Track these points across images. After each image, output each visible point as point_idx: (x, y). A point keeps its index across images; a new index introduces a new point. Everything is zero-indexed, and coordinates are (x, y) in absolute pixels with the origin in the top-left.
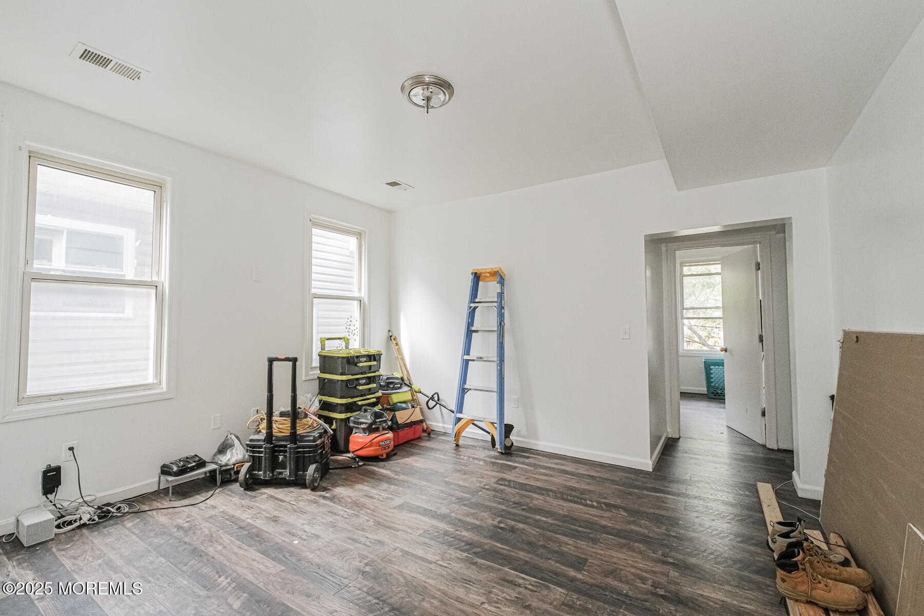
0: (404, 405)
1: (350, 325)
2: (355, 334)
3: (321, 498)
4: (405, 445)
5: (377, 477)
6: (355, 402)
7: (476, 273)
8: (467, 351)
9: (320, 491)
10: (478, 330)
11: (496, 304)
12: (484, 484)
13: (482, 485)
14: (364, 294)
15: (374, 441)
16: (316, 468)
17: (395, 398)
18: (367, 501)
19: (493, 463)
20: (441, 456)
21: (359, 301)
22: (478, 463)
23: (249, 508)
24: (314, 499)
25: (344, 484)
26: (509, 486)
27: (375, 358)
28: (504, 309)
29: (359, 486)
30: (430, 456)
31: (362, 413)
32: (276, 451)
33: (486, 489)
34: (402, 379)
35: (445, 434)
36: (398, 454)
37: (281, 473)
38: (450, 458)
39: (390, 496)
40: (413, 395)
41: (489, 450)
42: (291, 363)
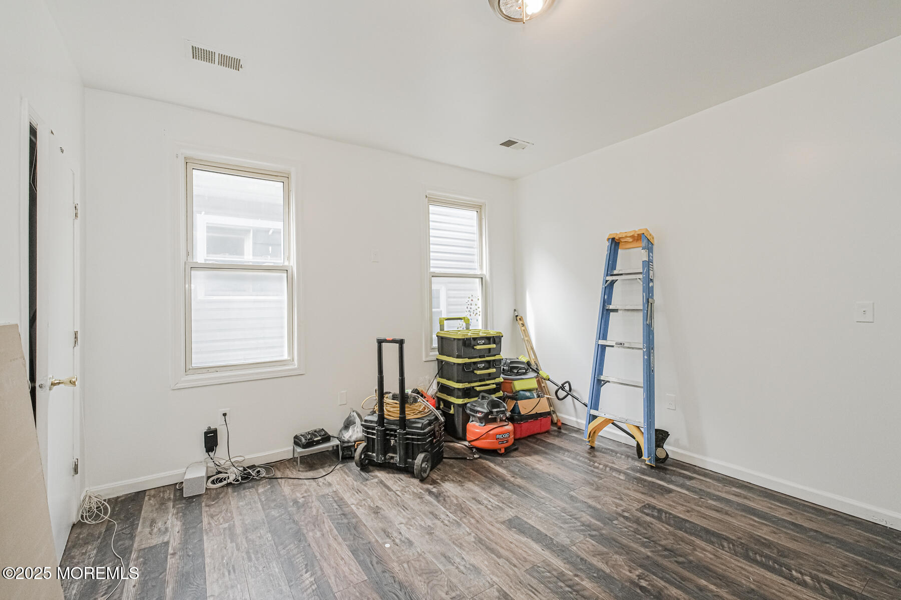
0: (528, 394)
1: (471, 305)
2: (477, 314)
3: (427, 493)
4: (529, 439)
5: (490, 476)
6: (473, 387)
7: (613, 239)
8: (603, 333)
9: (428, 483)
10: (618, 310)
11: (641, 276)
12: (622, 508)
13: (619, 510)
14: (485, 271)
15: (491, 432)
16: (425, 457)
17: (519, 385)
18: (473, 506)
19: (639, 480)
20: (570, 460)
21: (481, 279)
22: (617, 476)
23: (359, 491)
24: (420, 492)
25: (454, 479)
26: (659, 519)
27: (495, 341)
28: (653, 282)
29: (469, 485)
30: (555, 457)
31: (479, 400)
32: (388, 435)
33: (624, 517)
34: (528, 364)
35: (578, 431)
36: (519, 450)
37: (392, 458)
38: (581, 464)
39: (501, 505)
40: (539, 383)
41: (633, 459)
42: (397, 345)
